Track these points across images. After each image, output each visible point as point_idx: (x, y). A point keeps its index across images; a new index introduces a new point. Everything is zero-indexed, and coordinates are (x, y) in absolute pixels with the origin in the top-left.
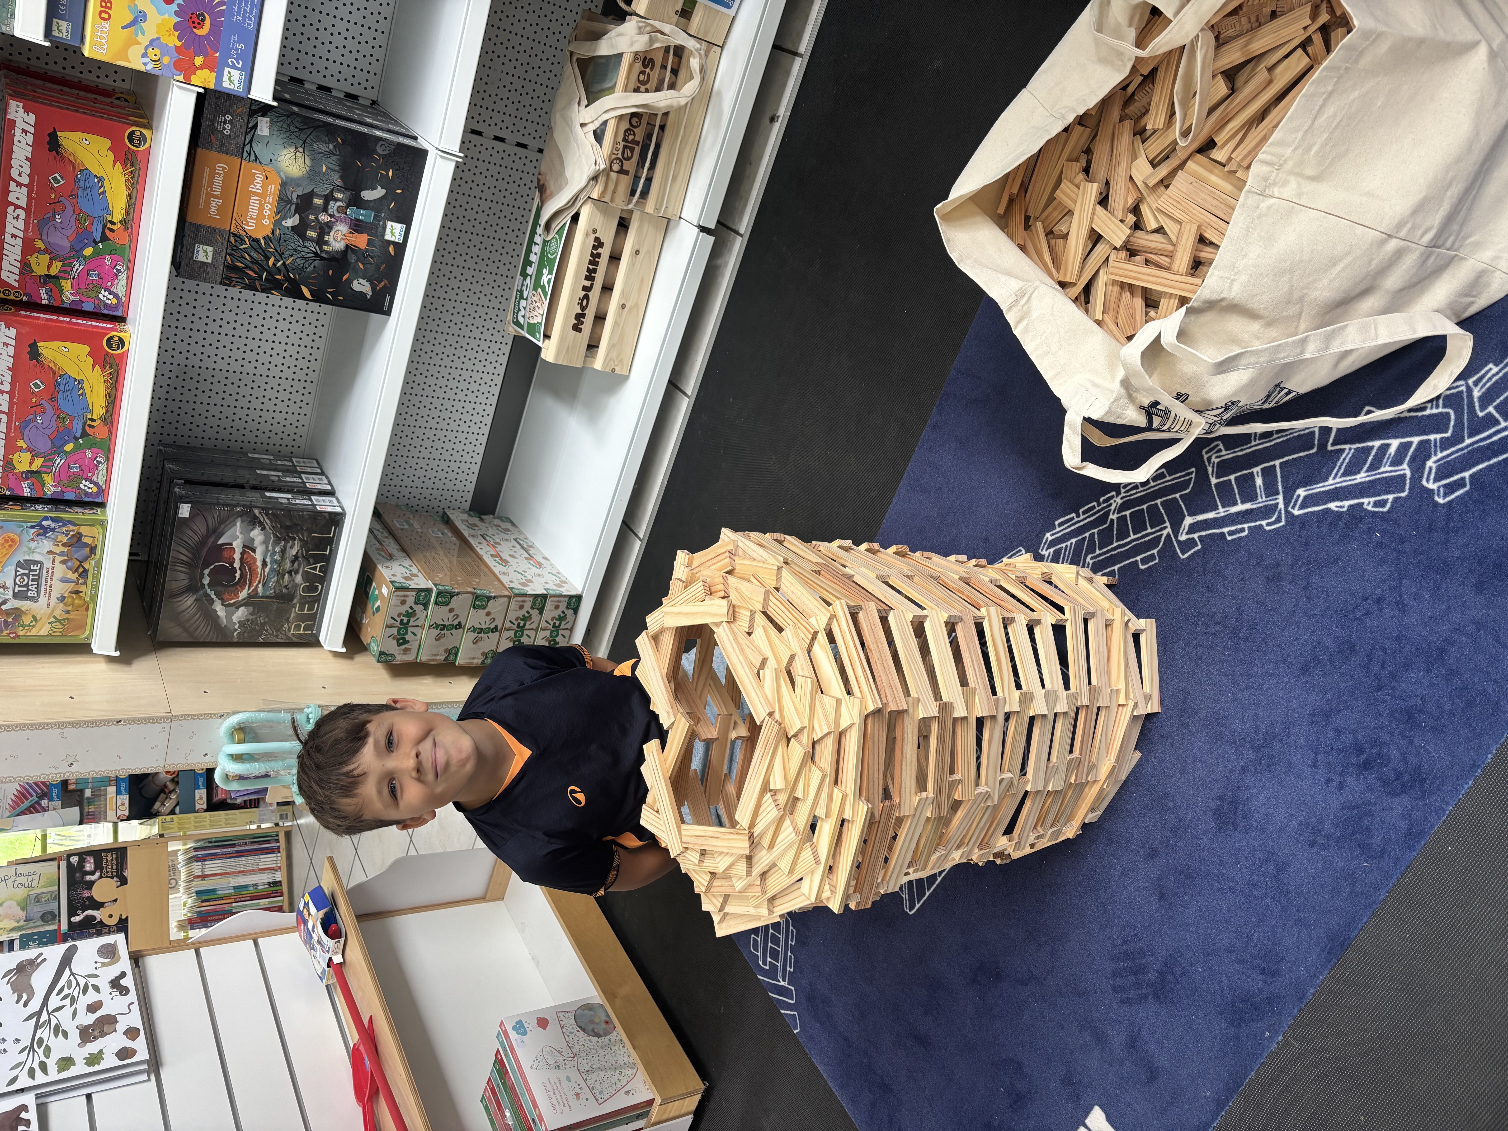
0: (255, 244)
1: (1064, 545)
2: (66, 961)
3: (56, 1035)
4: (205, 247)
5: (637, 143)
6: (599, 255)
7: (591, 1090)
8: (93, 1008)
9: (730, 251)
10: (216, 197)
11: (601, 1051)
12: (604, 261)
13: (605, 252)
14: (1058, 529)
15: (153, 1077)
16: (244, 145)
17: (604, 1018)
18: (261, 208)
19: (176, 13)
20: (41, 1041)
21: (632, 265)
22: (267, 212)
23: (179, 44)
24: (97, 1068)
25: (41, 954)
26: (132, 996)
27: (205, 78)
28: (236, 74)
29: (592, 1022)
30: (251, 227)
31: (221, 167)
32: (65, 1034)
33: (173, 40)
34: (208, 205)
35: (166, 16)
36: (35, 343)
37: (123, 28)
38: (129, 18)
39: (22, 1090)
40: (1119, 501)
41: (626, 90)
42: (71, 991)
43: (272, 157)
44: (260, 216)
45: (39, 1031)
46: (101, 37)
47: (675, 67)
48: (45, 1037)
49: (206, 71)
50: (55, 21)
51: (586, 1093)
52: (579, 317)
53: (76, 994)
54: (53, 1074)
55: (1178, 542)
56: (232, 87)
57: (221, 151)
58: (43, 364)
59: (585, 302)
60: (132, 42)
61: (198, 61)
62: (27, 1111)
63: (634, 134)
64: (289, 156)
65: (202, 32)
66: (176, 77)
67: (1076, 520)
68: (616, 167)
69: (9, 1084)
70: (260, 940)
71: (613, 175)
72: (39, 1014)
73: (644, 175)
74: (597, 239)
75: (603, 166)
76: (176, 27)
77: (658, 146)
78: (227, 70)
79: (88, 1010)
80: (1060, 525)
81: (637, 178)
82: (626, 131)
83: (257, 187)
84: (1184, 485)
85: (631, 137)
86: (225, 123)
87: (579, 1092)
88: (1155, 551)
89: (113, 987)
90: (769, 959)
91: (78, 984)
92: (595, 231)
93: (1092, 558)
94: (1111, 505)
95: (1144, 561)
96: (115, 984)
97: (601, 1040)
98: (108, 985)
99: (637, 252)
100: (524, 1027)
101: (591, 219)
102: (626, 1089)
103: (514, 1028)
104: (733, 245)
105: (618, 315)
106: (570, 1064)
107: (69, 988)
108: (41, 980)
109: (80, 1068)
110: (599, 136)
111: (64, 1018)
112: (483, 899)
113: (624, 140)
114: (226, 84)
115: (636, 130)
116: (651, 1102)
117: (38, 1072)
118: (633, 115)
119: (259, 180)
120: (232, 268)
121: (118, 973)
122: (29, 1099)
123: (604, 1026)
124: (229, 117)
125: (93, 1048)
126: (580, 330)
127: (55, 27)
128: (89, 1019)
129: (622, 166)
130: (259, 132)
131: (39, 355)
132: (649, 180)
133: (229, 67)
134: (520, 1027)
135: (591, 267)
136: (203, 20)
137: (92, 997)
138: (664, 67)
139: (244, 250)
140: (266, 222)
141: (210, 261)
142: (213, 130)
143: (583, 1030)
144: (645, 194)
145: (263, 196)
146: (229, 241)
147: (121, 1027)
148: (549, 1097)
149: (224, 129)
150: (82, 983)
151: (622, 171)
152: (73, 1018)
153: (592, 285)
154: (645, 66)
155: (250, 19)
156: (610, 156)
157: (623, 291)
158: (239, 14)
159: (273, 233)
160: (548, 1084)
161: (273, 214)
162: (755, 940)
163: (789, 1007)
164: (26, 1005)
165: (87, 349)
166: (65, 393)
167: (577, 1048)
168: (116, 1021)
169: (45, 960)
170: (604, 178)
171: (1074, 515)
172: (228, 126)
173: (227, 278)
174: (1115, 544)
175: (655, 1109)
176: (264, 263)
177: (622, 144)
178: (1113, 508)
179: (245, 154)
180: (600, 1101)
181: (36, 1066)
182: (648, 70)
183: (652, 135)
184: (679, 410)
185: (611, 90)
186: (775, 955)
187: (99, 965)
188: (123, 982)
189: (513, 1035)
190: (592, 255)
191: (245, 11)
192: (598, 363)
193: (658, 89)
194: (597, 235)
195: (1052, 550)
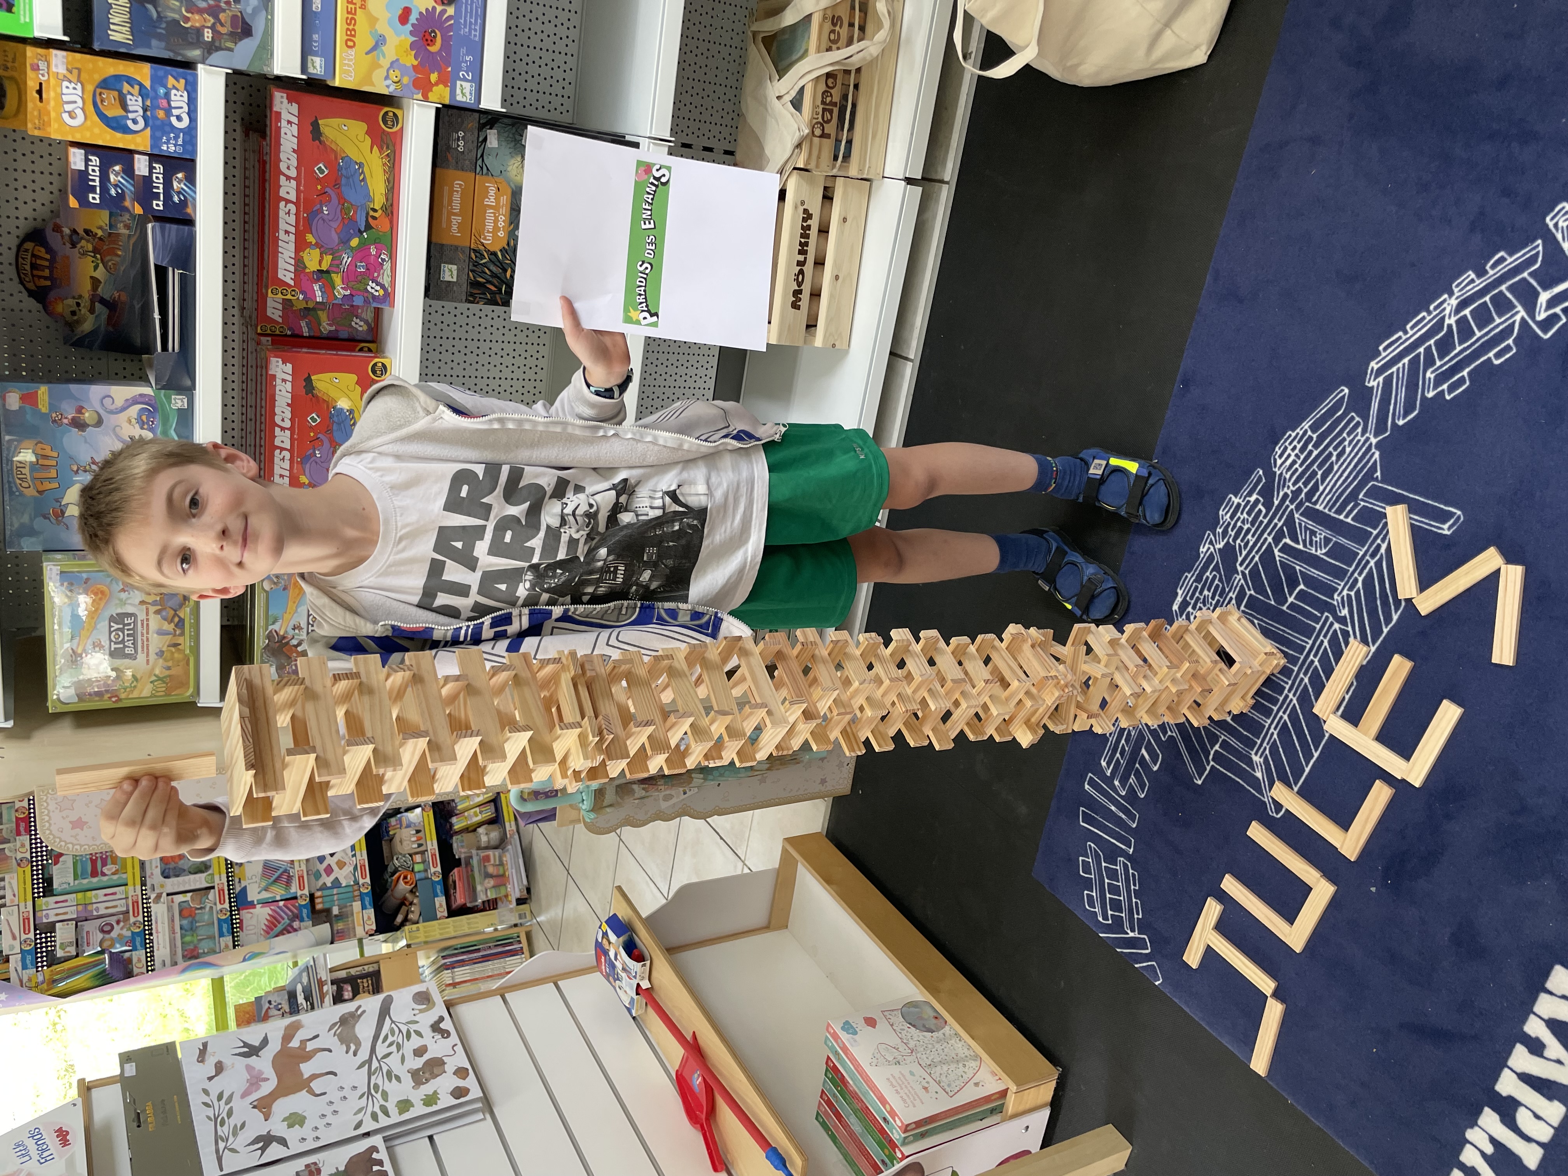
0: (492, 257)
1: (1394, 369)
2: (385, 1011)
3: (390, 1080)
4: (450, 266)
5: (835, 104)
6: (809, 227)
7: (939, 1083)
8: (419, 1052)
9: (937, 201)
10: (455, 214)
11: (937, 1046)
12: (814, 232)
13: (814, 223)
14: (1384, 354)
15: (488, 1116)
16: (477, 160)
17: (933, 1014)
18: (496, 221)
19: (411, 33)
20: (376, 1087)
21: (841, 232)
22: (501, 224)
23: (416, 63)
24: (434, 1108)
25: (359, 1007)
26: (454, 1038)
27: (441, 94)
28: (467, 85)
29: (921, 1018)
30: (488, 241)
31: (458, 185)
32: (398, 1079)
33: (410, 60)
34: (449, 222)
35: (403, 37)
36: (309, 376)
37: (367, 54)
38: (371, 44)
39: (367, 1134)
40: (1454, 302)
41: (818, 51)
42: (395, 1038)
43: (502, 168)
44: (496, 229)
45: (373, 1078)
46: (349, 65)
47: (862, 24)
48: (380, 1082)
49: (441, 86)
50: (310, 58)
51: (934, 1087)
52: (797, 293)
53: (400, 1041)
54: (395, 1118)
55: (1537, 323)
56: (464, 100)
57: (457, 168)
58: (317, 397)
59: (801, 277)
60: (376, 65)
61: (434, 77)
62: (378, 1152)
63: (831, 96)
64: (516, 165)
65: (434, 49)
66: (415, 97)
67: (1404, 338)
68: (818, 132)
69: (355, 1129)
70: (559, 983)
71: (816, 140)
72: (369, 1061)
73: (845, 137)
74: (806, 211)
75: (807, 131)
76: (413, 46)
77: (854, 106)
78: (459, 83)
79: (415, 1055)
80: (1385, 349)
81: (838, 141)
82: (823, 93)
83: (491, 201)
84: (1532, 260)
85: (829, 99)
86: (458, 140)
87: (927, 1085)
88: (1510, 341)
89: (434, 1031)
90: (1110, 912)
91: (400, 1031)
92: (803, 203)
93: (1432, 372)
94: (1444, 309)
95: (1498, 355)
96: (436, 1027)
97: (935, 1034)
98: (429, 1030)
99: (845, 220)
100: (852, 1027)
101: (797, 190)
102: (974, 1080)
103: (843, 1028)
104: (939, 196)
105: (833, 288)
106: (909, 1059)
107: (393, 1035)
108: (365, 1030)
109: (419, 1109)
110: (797, 104)
111: (393, 1062)
112: (767, 928)
113: (823, 103)
114: (459, 98)
115: (832, 91)
116: (1004, 1094)
117: (381, 1115)
118: (828, 75)
119: (492, 193)
120: (474, 284)
121: (436, 1018)
122: (377, 1141)
123: (934, 1021)
124: (461, 134)
125: (427, 1089)
126: (798, 308)
127: (310, 65)
128: (419, 1063)
129: (823, 130)
130: (489, 145)
131: (313, 388)
132: (849, 142)
133: (461, 80)
134: (848, 1027)
135: (803, 240)
136: (435, 37)
137: (416, 1042)
138: (851, 25)
139: (484, 265)
140: (501, 234)
141: (455, 280)
142: (449, 148)
143: (914, 1026)
144: (847, 156)
145: (496, 208)
146: (470, 257)
147: (450, 1068)
148: (897, 1092)
149: (458, 146)
150: (404, 1029)
151: (824, 136)
152: (403, 1063)
153: (805, 258)
154: (834, 24)
155: (475, 30)
156: (811, 121)
157: (835, 261)
158: (465, 27)
159: (508, 244)
160: (892, 1079)
161: (507, 225)
162: (1090, 897)
163: (1147, 958)
164: (355, 1054)
165: (354, 378)
166: (339, 424)
167: (912, 1044)
168: (444, 1063)
169: (364, 1012)
170: (808, 145)
171: (1400, 333)
172: (461, 143)
173: (472, 295)
174: (1458, 349)
175: (1011, 1099)
176: (502, 276)
177: (821, 107)
178: (1447, 312)
179: (478, 169)
180: (951, 1094)
181: (377, 1109)
182: (837, 28)
183: (847, 95)
184: (903, 377)
185: (805, 53)
186: (1116, 905)
187: (417, 1012)
188: (442, 1026)
189: (843, 1036)
190: (803, 227)
191: (471, 23)
192: (819, 339)
193: (850, 43)
194: (805, 207)
195: (1381, 379)
